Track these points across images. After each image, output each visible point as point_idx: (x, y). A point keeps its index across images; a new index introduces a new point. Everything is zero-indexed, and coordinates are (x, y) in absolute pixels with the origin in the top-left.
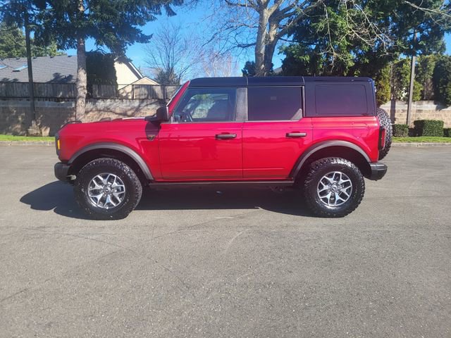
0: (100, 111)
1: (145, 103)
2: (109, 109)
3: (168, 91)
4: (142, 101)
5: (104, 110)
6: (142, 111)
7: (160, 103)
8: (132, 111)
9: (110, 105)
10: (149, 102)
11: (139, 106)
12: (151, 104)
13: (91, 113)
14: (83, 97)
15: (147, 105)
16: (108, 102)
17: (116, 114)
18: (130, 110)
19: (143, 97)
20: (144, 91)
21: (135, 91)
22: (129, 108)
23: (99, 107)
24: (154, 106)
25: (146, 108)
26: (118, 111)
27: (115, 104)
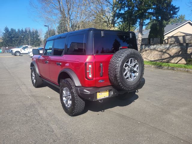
0: (151, 50)
1: (172, 46)
2: (155, 49)
3: (186, 39)
4: (171, 44)
5: (153, 50)
6: (170, 50)
7: (180, 45)
8: (165, 50)
9: (156, 47)
10: (174, 45)
11: (169, 47)
12: (175, 46)
13: (148, 51)
14: (139, 44)
15: (173, 47)
16: (155, 46)
17: (158, 51)
18: (164, 49)
19: (172, 43)
20: (173, 39)
21: (169, 39)
22: (164, 48)
23: (151, 48)
24: (176, 47)
25: (172, 48)
26: (159, 50)
27: (158, 47)
